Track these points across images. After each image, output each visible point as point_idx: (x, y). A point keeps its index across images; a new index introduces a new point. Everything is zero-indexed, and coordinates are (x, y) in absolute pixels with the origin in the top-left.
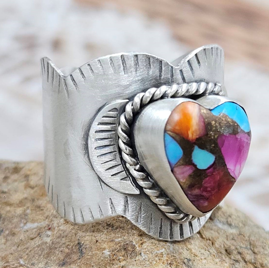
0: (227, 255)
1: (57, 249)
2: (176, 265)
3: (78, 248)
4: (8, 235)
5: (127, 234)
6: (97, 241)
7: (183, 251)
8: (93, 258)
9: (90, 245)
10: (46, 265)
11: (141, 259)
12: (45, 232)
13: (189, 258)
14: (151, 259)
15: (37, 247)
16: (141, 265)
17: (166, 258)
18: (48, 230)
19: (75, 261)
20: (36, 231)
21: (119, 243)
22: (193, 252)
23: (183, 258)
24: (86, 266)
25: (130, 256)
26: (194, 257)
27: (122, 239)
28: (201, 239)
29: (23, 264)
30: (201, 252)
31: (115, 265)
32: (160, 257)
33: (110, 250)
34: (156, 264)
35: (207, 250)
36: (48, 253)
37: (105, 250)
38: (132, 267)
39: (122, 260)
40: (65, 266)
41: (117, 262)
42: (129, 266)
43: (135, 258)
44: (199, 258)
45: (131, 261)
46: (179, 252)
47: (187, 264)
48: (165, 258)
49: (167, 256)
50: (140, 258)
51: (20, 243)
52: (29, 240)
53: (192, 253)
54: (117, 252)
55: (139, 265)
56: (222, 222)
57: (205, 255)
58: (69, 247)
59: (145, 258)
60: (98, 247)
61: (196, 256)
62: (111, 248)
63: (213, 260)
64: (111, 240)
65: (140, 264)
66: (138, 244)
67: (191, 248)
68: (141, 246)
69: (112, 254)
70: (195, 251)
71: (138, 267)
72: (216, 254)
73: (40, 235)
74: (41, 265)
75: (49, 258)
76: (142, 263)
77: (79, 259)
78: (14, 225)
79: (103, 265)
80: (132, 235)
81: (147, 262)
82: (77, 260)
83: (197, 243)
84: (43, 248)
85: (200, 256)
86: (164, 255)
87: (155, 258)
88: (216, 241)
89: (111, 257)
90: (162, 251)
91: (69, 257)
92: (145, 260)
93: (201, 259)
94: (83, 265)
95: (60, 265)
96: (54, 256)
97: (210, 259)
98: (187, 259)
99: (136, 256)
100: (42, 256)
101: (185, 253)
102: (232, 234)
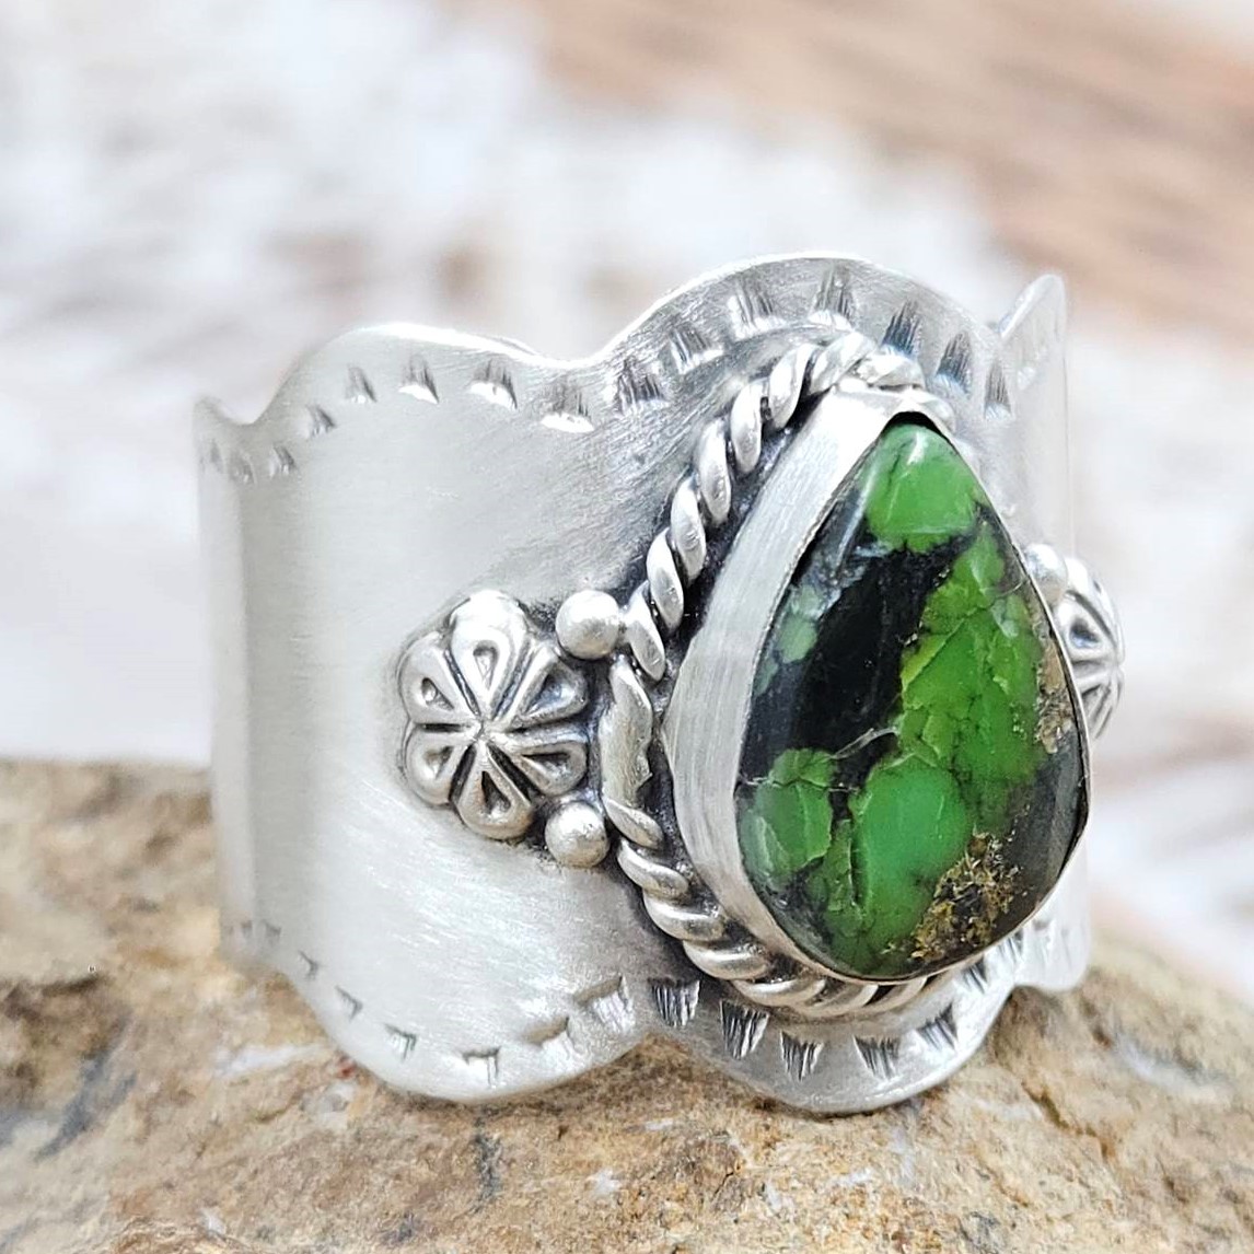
0: (1173, 1206)
1: (378, 1166)
2: (922, 1244)
3: (475, 1163)
4: (155, 1100)
5: (705, 1097)
6: (563, 1131)
7: (965, 1180)
8: (543, 1208)
9: (531, 1147)
10: (324, 1239)
11: (765, 1214)
12: (326, 1089)
13: (990, 1214)
14: (809, 1215)
15: (285, 1155)
16: (761, 1240)
17: (879, 1212)
18: (337, 1076)
19: (456, 1218)
20: (283, 1084)
21: (664, 1140)
22: (1009, 1187)
23: (960, 1213)
24: (505, 1241)
25: (711, 1200)
26: (1016, 1208)
27: (678, 1123)
28: (1049, 1126)
29: (219, 1231)
30: (1046, 1188)
31: (643, 1242)
32: (851, 1207)
33: (621, 1170)
34: (830, 1239)
35: (1077, 1180)
36: (334, 1185)
37: (596, 1171)
38: (718, 1252)
39: (677, 1216)
40: (409, 1244)
41: (652, 1226)
42: (707, 1245)
43: (738, 1209)
44: (1039, 1216)
45: (716, 1222)
46: (945, 1186)
47: (979, 1242)
48: (874, 1209)
49: (886, 1202)
50: (758, 1208)
51: (210, 1138)
52: (251, 1125)
53: (1003, 1192)
54: (655, 1181)
55: (751, 1238)
56: (1152, 1051)
57: (1063, 1200)
58: (434, 1156)
59: (782, 1208)
60: (565, 1155)
61: (1025, 1205)
62: (626, 1165)
63: (1104, 1227)
64: (627, 1125)
65: (756, 1236)
66: (752, 1147)
67: (1000, 1168)
68: (768, 1154)
69: (627, 1192)
70: (1019, 1181)
71: (749, 1251)
72: (1117, 1196)
73: (301, 1102)
74: (301, 1239)
75: (338, 1206)
76: (767, 1233)
77: (477, 1211)
78: (185, 1057)
79: (585, 1239)
80: (728, 1105)
81: (793, 1228)
82: (466, 1213)
83: (1031, 1146)
84: (311, 1160)
85: (1044, 1205)
86: (873, 1198)
87: (827, 1210)
88: (1121, 1141)
89: (626, 1204)
90: (863, 1178)
91: (429, 1202)
92: (782, 1220)
93: (1049, 1220)
94: (496, 1240)
95: (386, 1238)
96: (362, 1195)
97: (1090, 1221)
98: (981, 1217)
99: (742, 1199)
100: (306, 1194)
101: (970, 1191)
102: (1198, 1108)
